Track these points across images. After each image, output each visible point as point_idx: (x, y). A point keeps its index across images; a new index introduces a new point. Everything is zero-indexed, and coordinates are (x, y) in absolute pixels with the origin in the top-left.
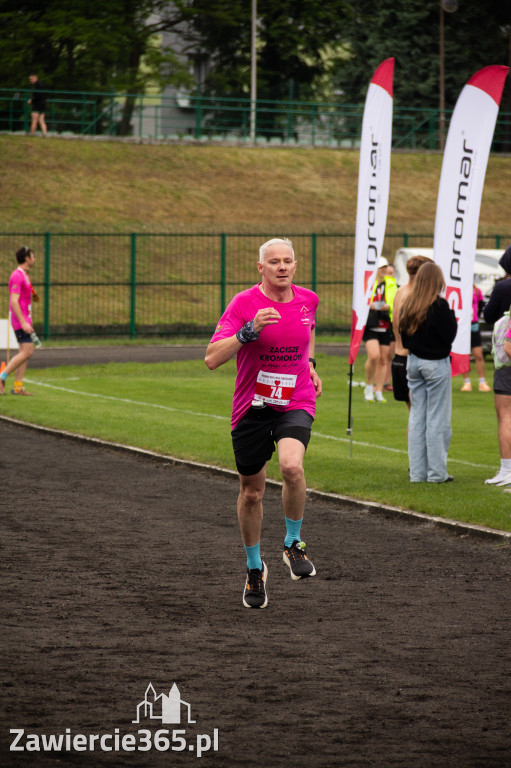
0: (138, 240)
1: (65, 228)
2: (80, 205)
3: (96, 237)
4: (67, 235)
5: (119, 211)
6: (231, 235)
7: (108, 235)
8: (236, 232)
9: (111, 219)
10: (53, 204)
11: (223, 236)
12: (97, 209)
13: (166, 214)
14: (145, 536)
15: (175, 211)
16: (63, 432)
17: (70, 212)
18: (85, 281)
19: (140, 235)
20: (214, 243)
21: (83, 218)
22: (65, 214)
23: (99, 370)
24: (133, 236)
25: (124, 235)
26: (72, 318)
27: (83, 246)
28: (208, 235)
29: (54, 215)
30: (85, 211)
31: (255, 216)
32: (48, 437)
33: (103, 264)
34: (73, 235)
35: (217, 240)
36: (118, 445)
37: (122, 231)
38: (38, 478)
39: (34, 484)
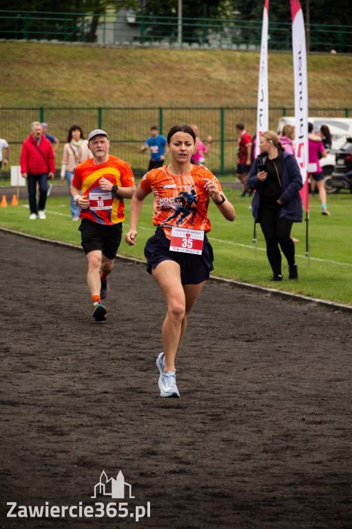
0: (103, 112)
1: (54, 104)
2: (63, 89)
3: (75, 111)
4: (55, 109)
5: (90, 93)
6: (167, 109)
7: (83, 109)
8: (169, 106)
9: (84, 98)
10: (45, 88)
11: (161, 109)
12: (75, 92)
13: (122, 94)
14: (121, 313)
15: (128, 92)
16: (59, 242)
17: (57, 93)
19: (104, 109)
20: (154, 114)
21: (65, 98)
22: (53, 95)
24: (100, 109)
25: (94, 109)
27: (66, 117)
28: (151, 109)
29: (46, 95)
30: (67, 93)
31: (181, 96)
32: (48, 245)
34: (59, 109)
35: (157, 112)
37: (92, 106)
38: (44, 273)
39: (42, 277)
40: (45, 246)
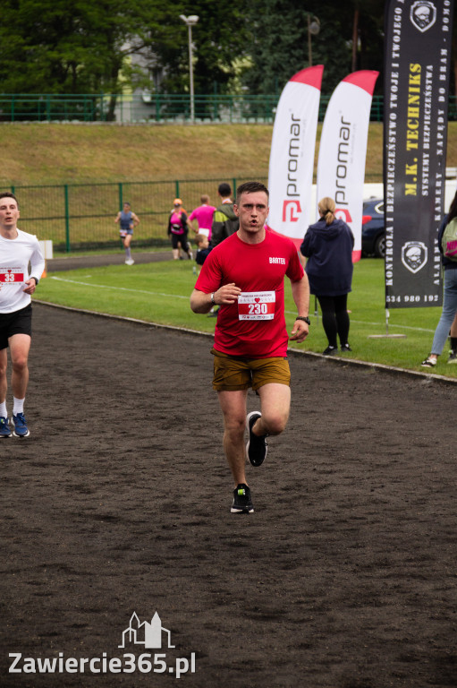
0: (124, 187)
1: (77, 181)
2: (86, 166)
3: (97, 187)
4: (78, 185)
5: (110, 169)
6: (182, 181)
7: (105, 184)
8: (185, 179)
9: (105, 174)
10: (68, 166)
11: (177, 182)
12: (97, 169)
13: (140, 170)
15: (146, 167)
17: (79, 171)
18: (91, 214)
19: (124, 184)
20: (171, 186)
21: (89, 175)
22: (77, 173)
23: (103, 270)
24: (120, 185)
25: (114, 184)
26: (84, 238)
27: (89, 192)
28: (168, 182)
29: (70, 173)
30: (89, 170)
31: (196, 169)
32: (75, 314)
33: (102, 203)
34: (82, 185)
35: (174, 185)
36: (120, 317)
37: (113, 182)
38: (71, 340)
39: (69, 344)
40: (72, 315)
